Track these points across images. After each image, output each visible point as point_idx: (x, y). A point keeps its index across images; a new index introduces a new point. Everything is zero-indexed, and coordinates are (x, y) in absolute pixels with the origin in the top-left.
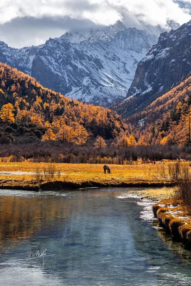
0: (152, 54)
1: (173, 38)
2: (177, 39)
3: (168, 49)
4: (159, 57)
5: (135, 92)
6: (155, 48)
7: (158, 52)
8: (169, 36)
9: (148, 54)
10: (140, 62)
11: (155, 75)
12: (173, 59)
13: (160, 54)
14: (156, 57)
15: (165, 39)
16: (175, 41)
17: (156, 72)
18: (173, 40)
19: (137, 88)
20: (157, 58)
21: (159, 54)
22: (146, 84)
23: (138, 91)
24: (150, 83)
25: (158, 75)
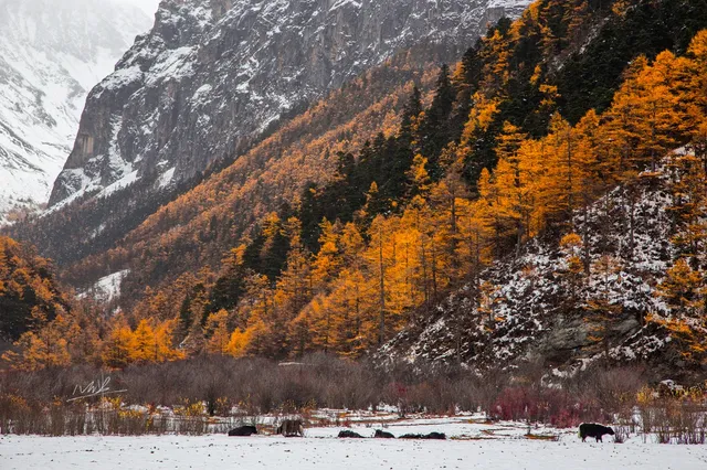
0: (133, 64)
1: (202, 18)
2: (213, 21)
3: (186, 50)
4: (159, 75)
5: (78, 187)
6: (143, 46)
7: (153, 61)
8: (186, 11)
9: (120, 66)
10: (97, 89)
11: (147, 131)
12: (204, 83)
13: (162, 65)
14: (146, 74)
15: (175, 18)
16: (207, 28)
17: (147, 123)
18: (202, 24)
19: (88, 174)
20: (151, 79)
21: (157, 66)
22: (116, 159)
23: (89, 184)
24: (128, 157)
25: (155, 132)
